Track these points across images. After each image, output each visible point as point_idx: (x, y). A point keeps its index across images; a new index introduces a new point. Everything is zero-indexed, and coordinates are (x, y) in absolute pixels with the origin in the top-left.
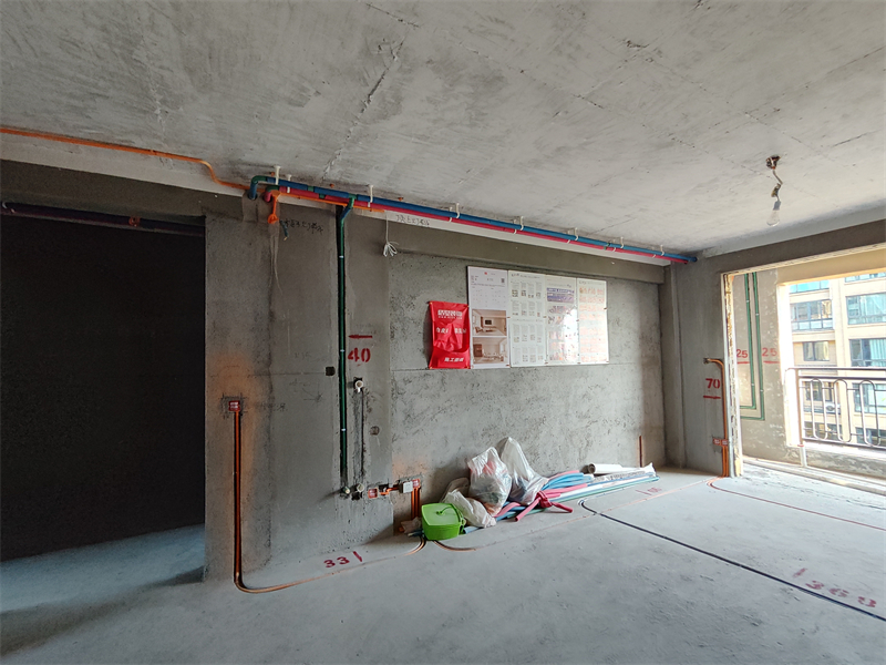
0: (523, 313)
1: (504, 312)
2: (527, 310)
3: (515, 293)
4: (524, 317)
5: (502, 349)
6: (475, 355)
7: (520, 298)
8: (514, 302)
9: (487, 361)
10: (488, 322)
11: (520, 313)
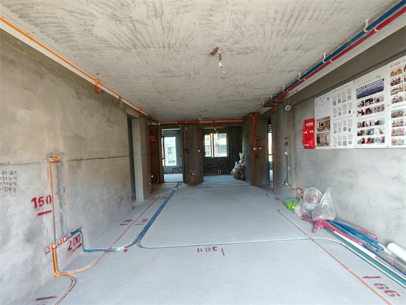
0: (340, 114)
1: (329, 117)
2: (342, 112)
3: (335, 104)
4: (340, 117)
5: (328, 138)
6: (318, 143)
7: (338, 105)
8: (334, 110)
9: (322, 145)
10: (322, 125)
11: (337, 114)
